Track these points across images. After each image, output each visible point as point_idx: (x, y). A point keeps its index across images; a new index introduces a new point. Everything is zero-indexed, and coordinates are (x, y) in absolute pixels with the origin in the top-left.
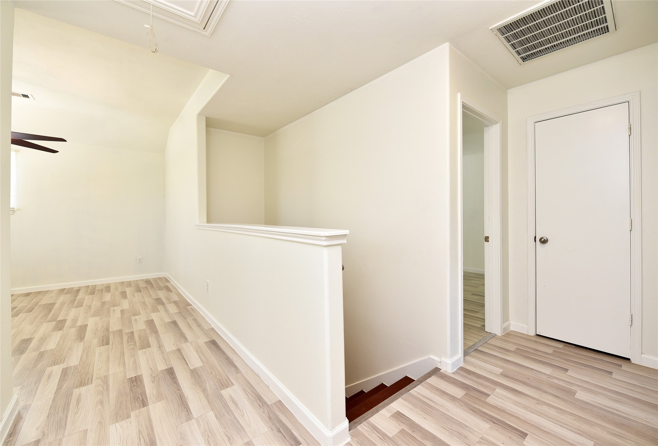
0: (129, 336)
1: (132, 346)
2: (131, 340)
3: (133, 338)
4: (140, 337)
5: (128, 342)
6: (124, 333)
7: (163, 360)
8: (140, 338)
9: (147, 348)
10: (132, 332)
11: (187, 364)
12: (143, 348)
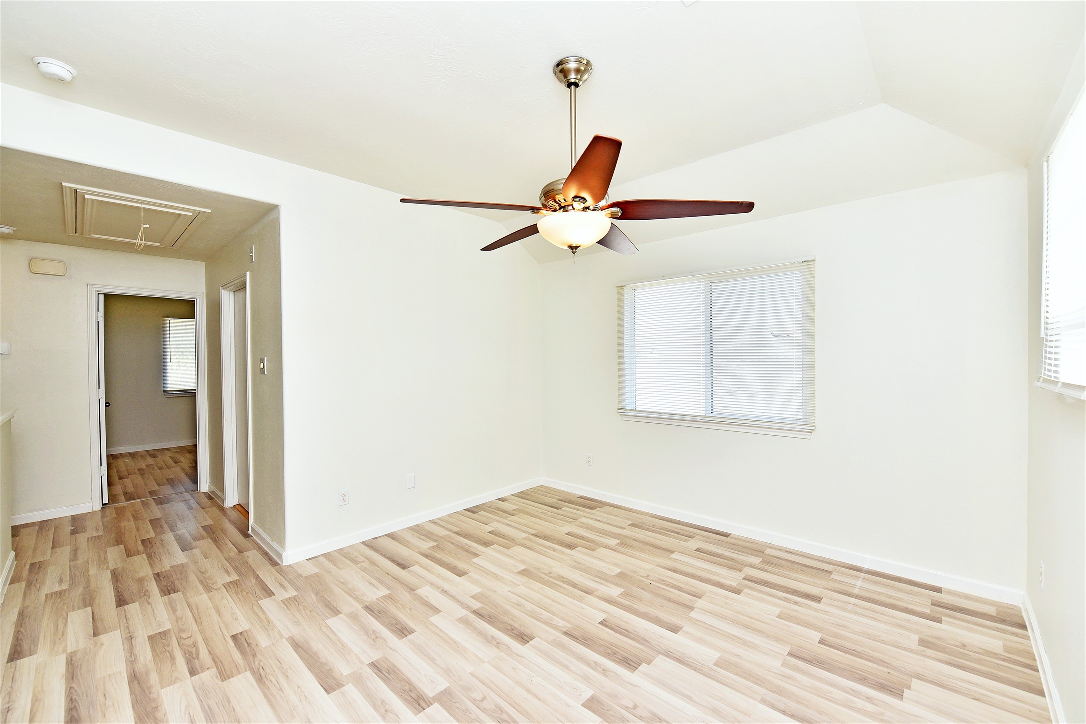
0: (197, 661)
1: (184, 636)
2: (190, 650)
3: (187, 655)
4: (173, 658)
5: (195, 645)
6: (213, 668)
7: (129, 617)
8: (171, 656)
9: (156, 634)
10: (193, 673)
11: (93, 613)
12: (164, 634)
